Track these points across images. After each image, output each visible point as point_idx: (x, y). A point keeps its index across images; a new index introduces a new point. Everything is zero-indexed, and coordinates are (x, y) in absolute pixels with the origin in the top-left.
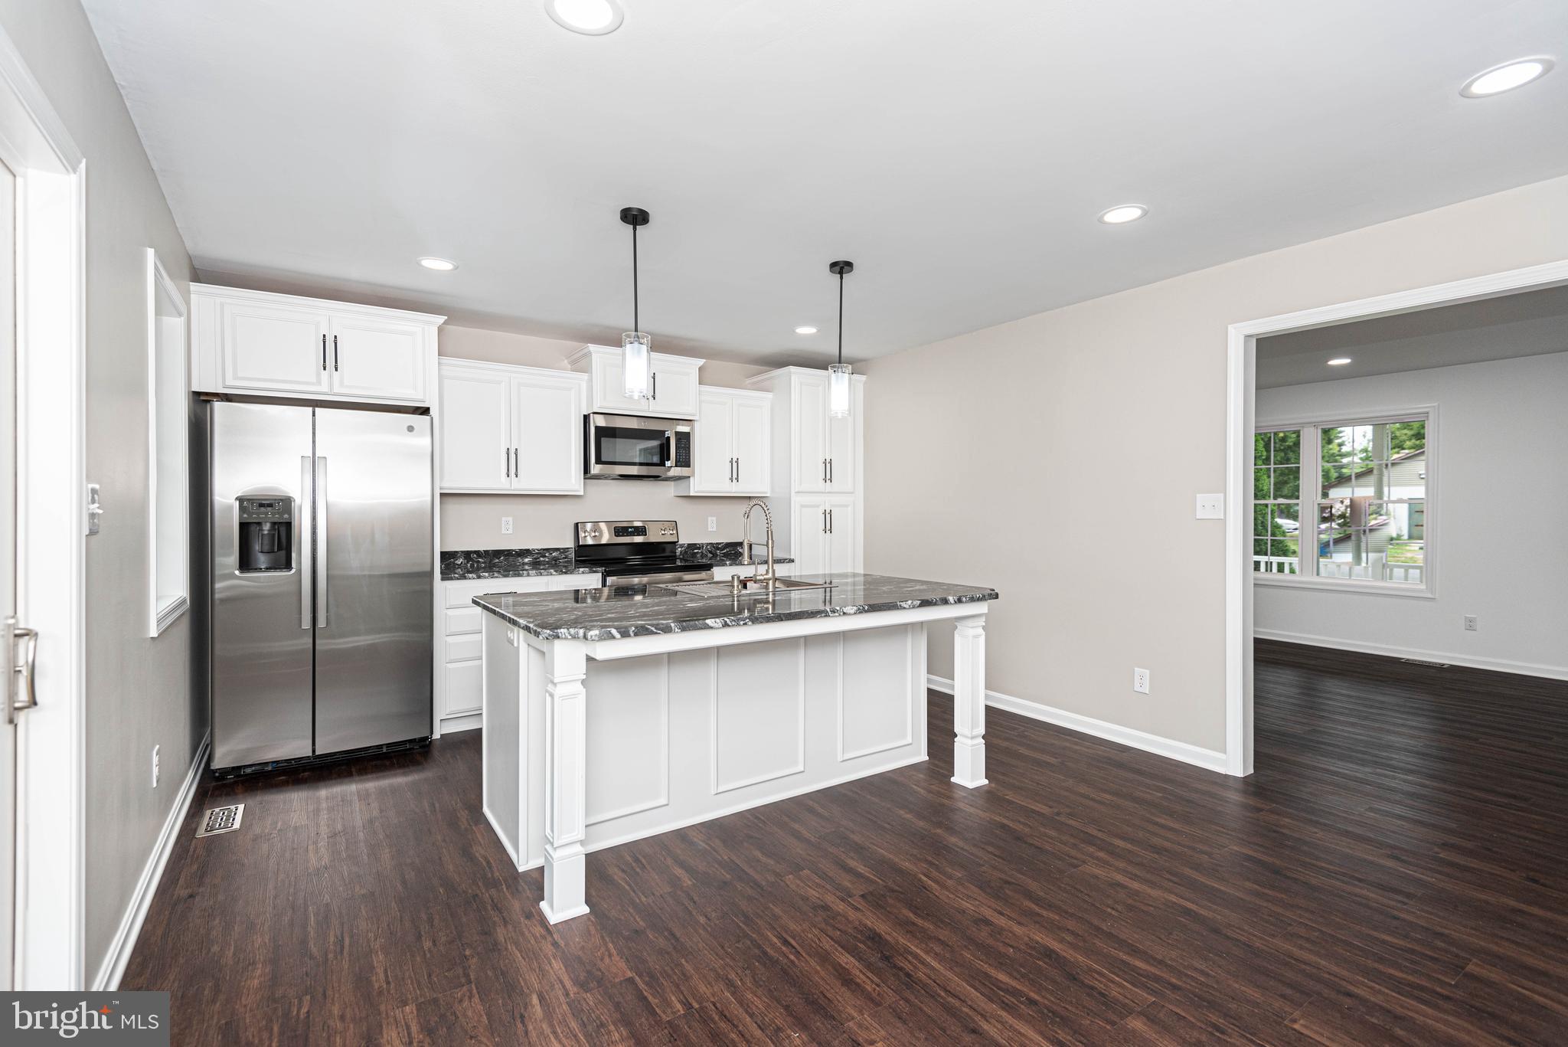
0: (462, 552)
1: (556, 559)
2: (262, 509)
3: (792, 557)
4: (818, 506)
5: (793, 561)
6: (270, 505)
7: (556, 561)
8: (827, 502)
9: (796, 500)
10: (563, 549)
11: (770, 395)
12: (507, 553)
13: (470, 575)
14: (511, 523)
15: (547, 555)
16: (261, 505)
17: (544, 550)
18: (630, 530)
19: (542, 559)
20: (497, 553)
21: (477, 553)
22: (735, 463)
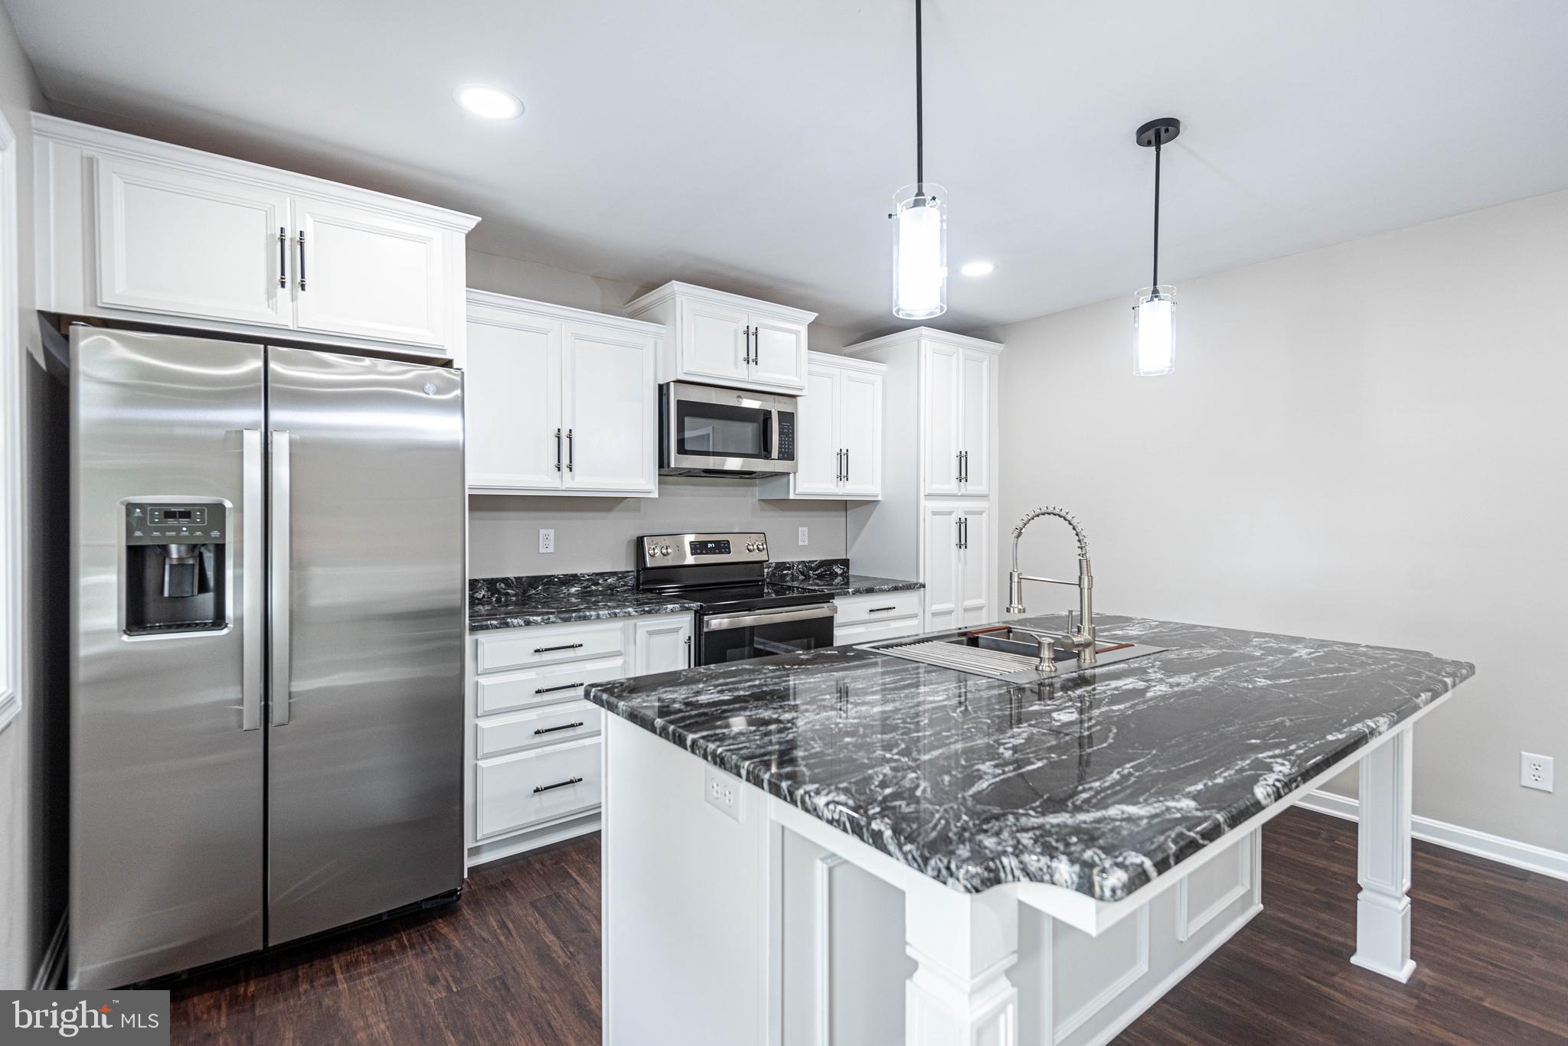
0: (484, 580)
1: (612, 588)
2: (171, 522)
3: (921, 581)
4: (950, 513)
5: (924, 586)
6: (186, 515)
7: (612, 590)
8: (960, 508)
9: (927, 506)
10: (621, 573)
11: (882, 367)
12: (548, 581)
13: (515, 621)
14: (552, 537)
15: (600, 582)
16: (169, 515)
17: (597, 574)
18: (709, 545)
19: (594, 588)
20: (534, 581)
21: (505, 581)
22: (843, 456)
